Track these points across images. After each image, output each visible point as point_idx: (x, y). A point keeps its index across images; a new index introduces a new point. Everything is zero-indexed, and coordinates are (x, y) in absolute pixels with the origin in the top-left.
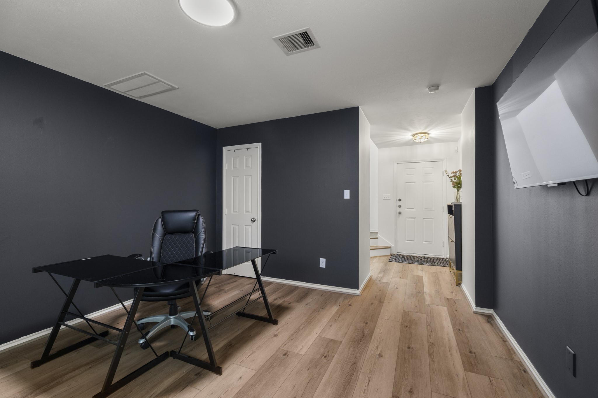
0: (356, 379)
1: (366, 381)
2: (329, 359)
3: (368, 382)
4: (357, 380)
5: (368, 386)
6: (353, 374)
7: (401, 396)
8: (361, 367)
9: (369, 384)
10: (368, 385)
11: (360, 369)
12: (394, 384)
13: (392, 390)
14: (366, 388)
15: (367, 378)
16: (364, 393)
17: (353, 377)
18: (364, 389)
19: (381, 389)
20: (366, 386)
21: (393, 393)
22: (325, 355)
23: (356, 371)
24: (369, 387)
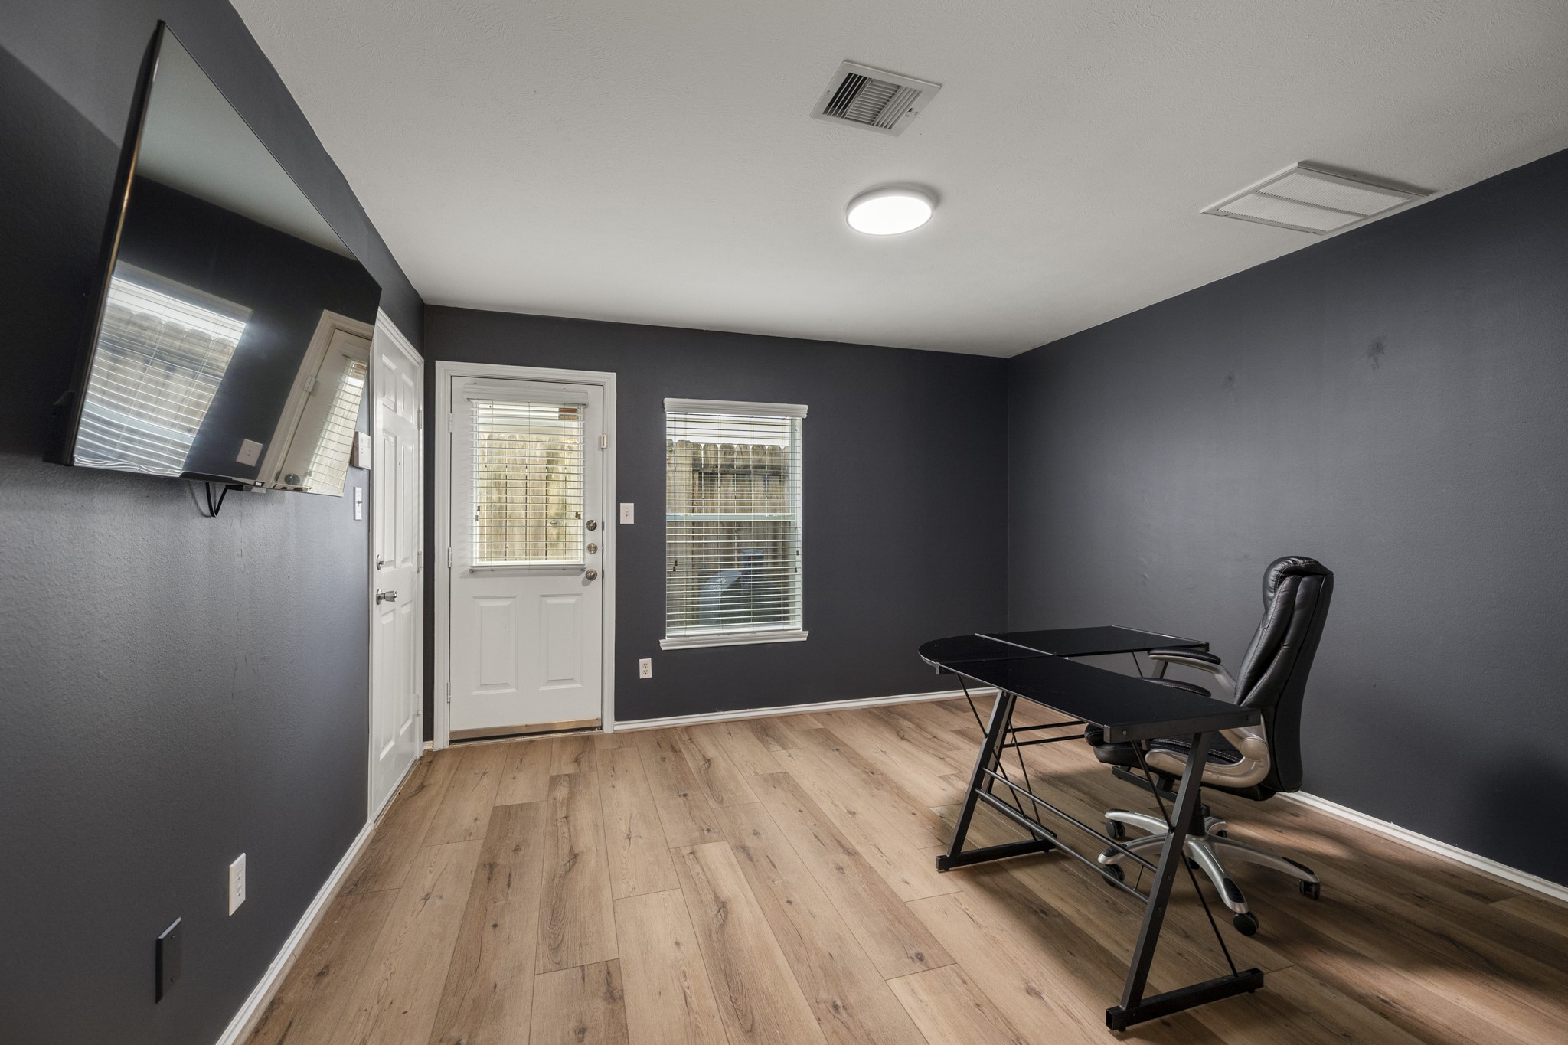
0: (717, 990)
1: (694, 1001)
2: (822, 1006)
3: (689, 999)
4: (714, 989)
5: (683, 989)
6: (734, 1000)
7: (603, 1009)
8: (727, 1030)
9: (683, 996)
10: (685, 993)
11: (726, 1023)
12: (626, 1030)
13: (628, 1011)
14: (686, 984)
15: (695, 1007)
16: (684, 972)
17: (727, 993)
18: (688, 980)
19: (653, 1000)
20: (688, 988)
21: (624, 1006)
22: (841, 1010)
23: (732, 1011)
24: (681, 989)
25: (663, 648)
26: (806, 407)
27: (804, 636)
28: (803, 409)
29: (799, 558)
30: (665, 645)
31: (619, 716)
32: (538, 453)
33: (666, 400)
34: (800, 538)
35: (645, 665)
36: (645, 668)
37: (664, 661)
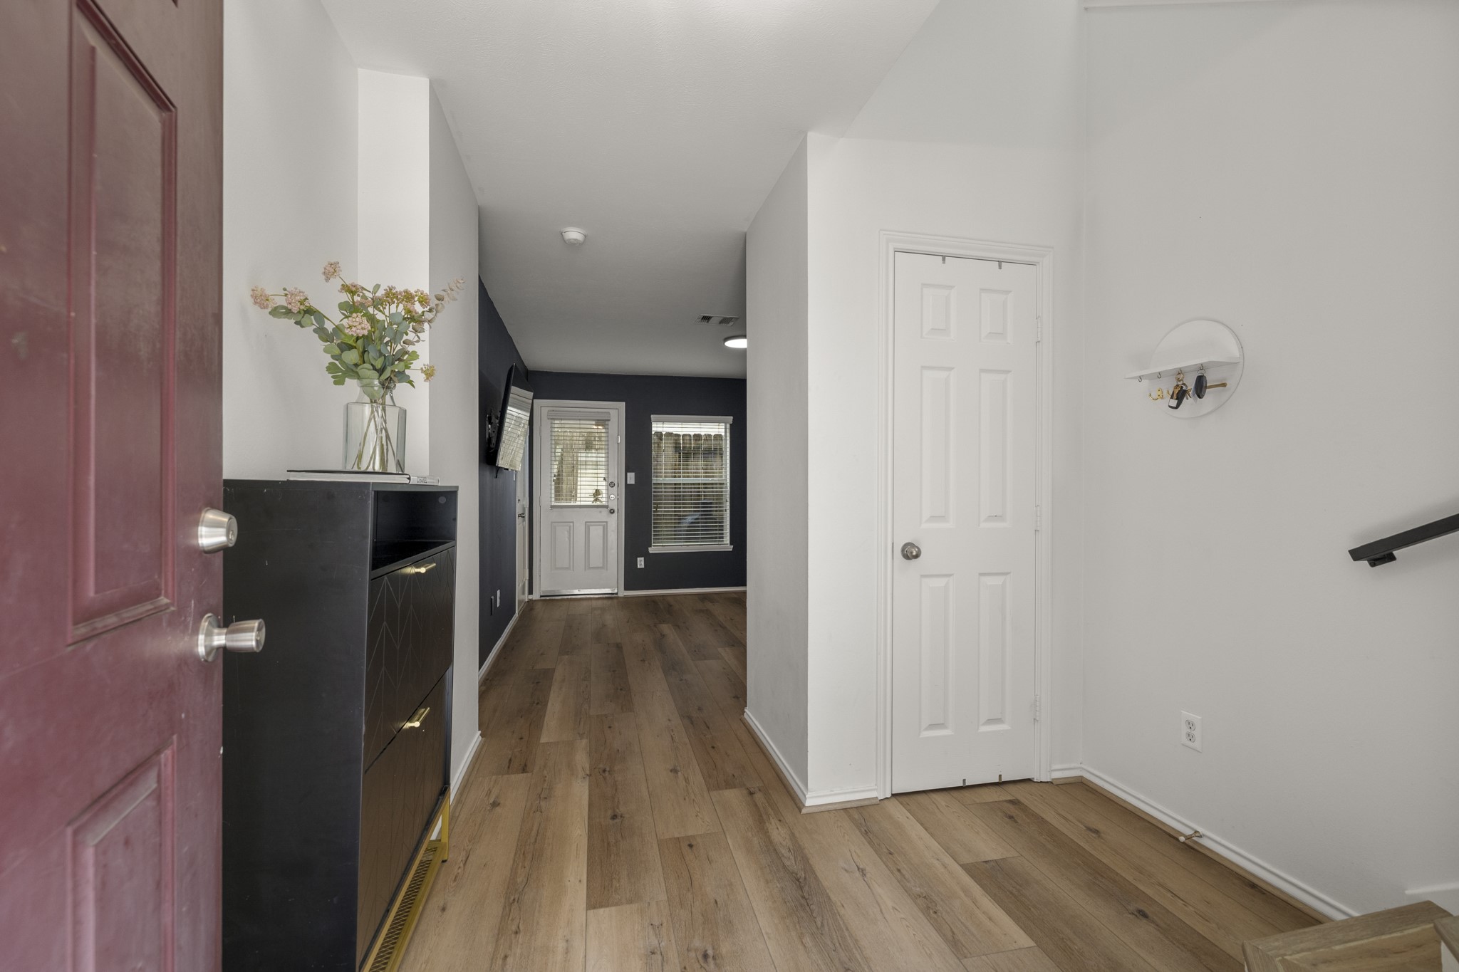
25: (650, 552)
26: (732, 417)
27: (730, 548)
28: (731, 418)
29: (728, 504)
30: (652, 550)
31: (626, 588)
32: (581, 442)
33: (652, 416)
34: (728, 493)
35: (641, 561)
36: (641, 563)
37: (650, 558)
